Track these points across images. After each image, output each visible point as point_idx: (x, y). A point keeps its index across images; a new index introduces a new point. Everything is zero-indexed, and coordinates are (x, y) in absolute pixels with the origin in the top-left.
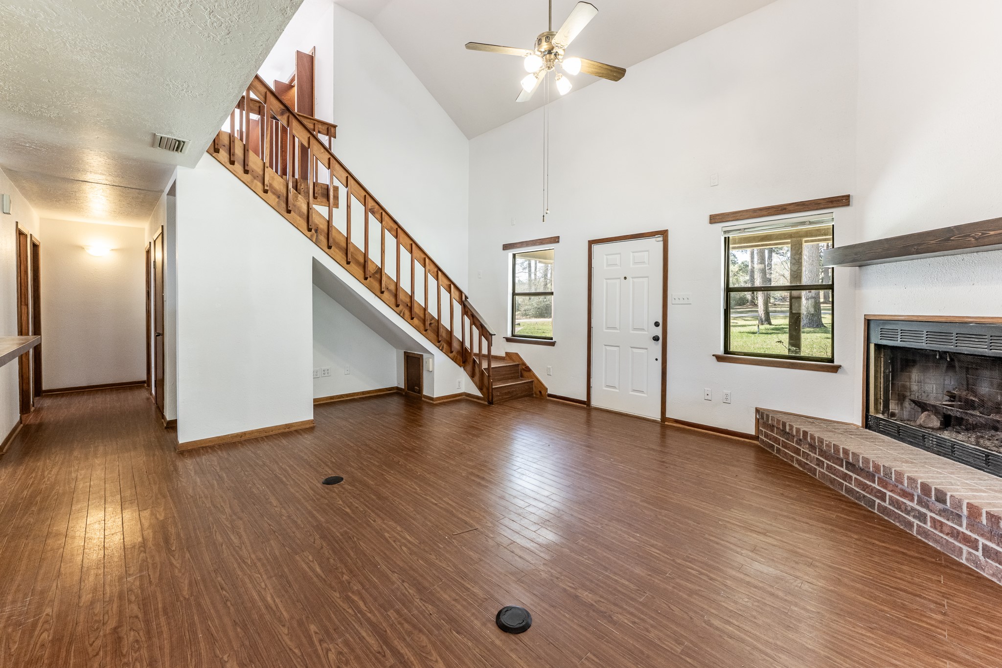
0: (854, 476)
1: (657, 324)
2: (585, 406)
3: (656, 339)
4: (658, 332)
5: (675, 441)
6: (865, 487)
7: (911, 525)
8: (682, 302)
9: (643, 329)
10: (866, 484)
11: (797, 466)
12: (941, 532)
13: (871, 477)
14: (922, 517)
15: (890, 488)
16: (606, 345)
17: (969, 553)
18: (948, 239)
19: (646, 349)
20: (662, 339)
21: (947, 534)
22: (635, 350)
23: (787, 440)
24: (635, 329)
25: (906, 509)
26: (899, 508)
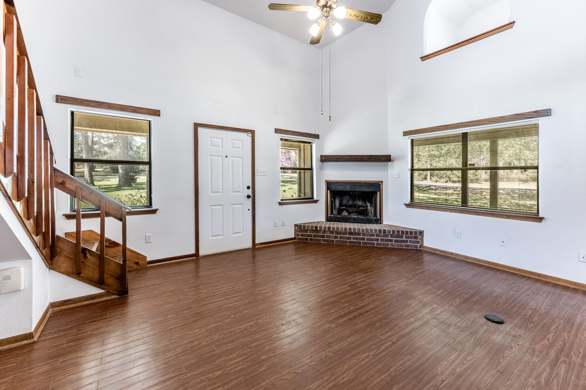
0: (352, 236)
1: (248, 188)
2: (195, 257)
3: (249, 197)
4: (250, 192)
5: (261, 256)
6: (357, 239)
7: (374, 244)
8: (262, 174)
9: (240, 192)
10: (357, 237)
11: (323, 242)
12: (384, 241)
13: (359, 234)
14: (377, 240)
15: (367, 235)
16: (211, 206)
17: (391, 244)
18: (370, 158)
19: (242, 204)
20: (252, 197)
21: (385, 241)
22: (234, 206)
23: (317, 233)
24: (234, 192)
25: (372, 240)
26: (370, 240)
